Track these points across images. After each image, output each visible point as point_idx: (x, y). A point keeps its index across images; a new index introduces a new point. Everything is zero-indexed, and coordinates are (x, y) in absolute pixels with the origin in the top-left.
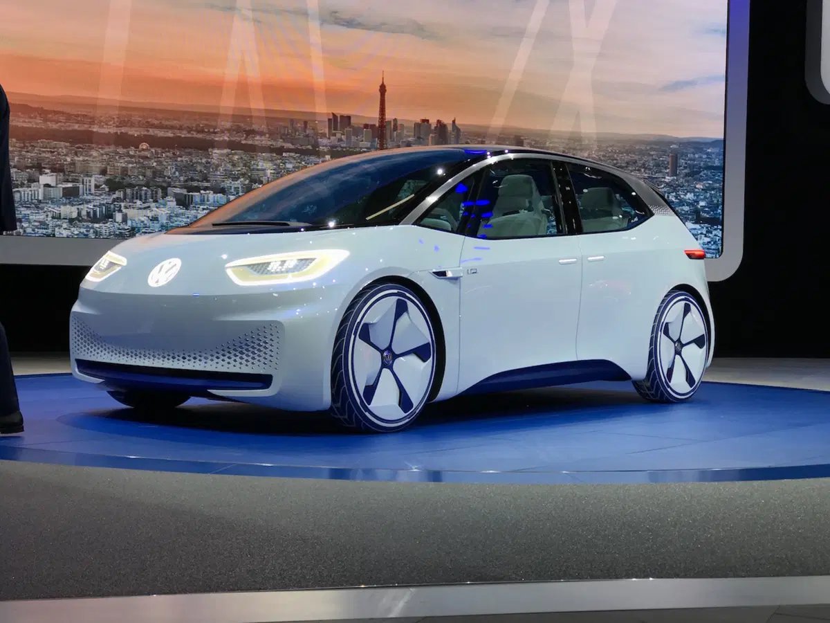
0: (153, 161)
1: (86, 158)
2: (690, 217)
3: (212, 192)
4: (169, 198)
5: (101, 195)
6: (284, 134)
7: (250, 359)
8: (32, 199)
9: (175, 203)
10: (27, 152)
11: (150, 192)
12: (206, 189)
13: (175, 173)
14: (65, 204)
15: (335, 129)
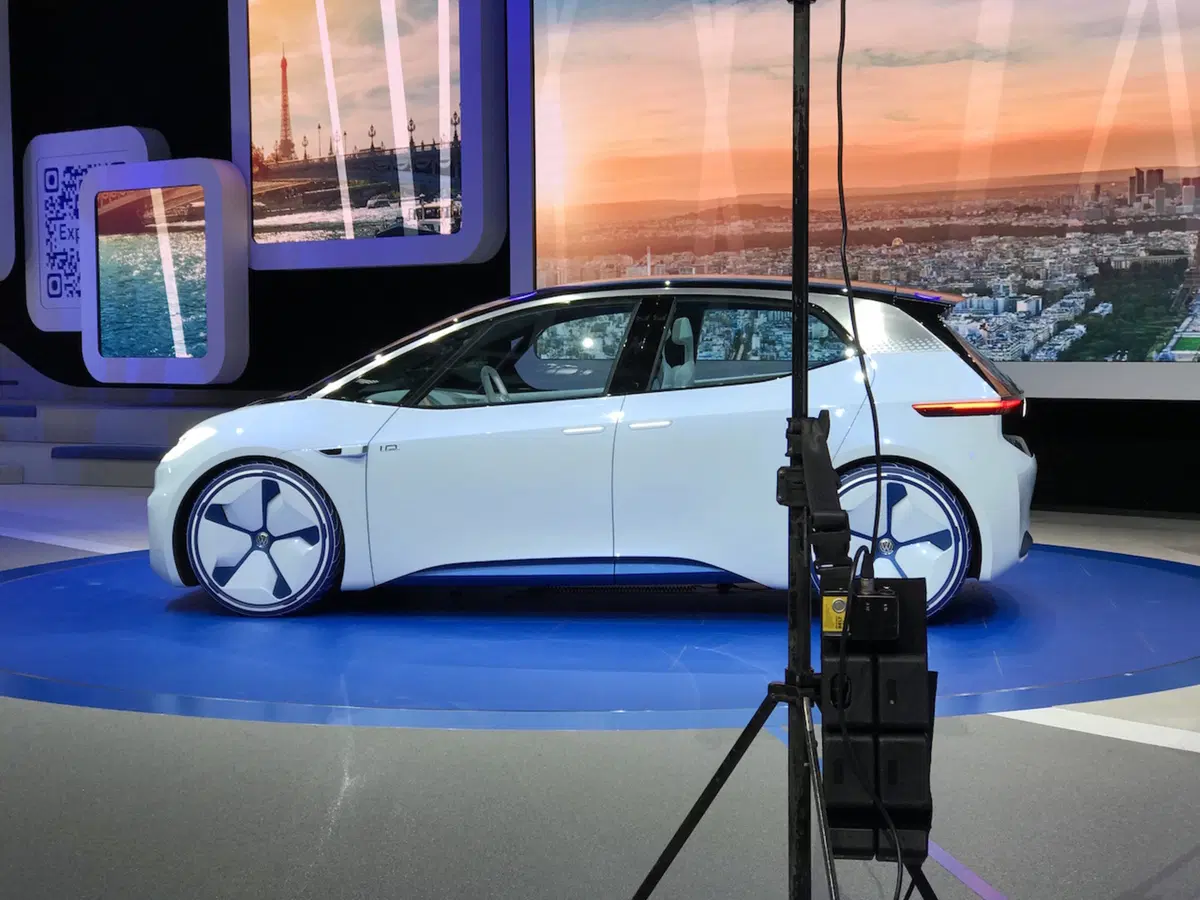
0: (907, 260)
3: (975, 295)
6: (1068, 207)
12: (968, 291)
13: (931, 273)
15: (1140, 191)
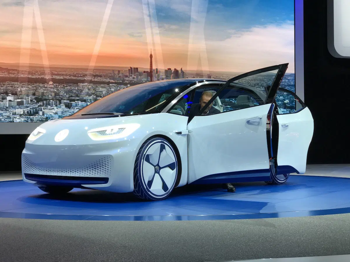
0: (55, 89)
1: (26, 89)
2: (282, 106)
3: (80, 101)
4: (61, 104)
5: (33, 104)
6: (110, 76)
7: (99, 171)
8: (4, 107)
9: (64, 106)
10: (2, 87)
11: (54, 102)
12: (78, 100)
13: (64, 94)
14: (18, 108)
15: (132, 74)
